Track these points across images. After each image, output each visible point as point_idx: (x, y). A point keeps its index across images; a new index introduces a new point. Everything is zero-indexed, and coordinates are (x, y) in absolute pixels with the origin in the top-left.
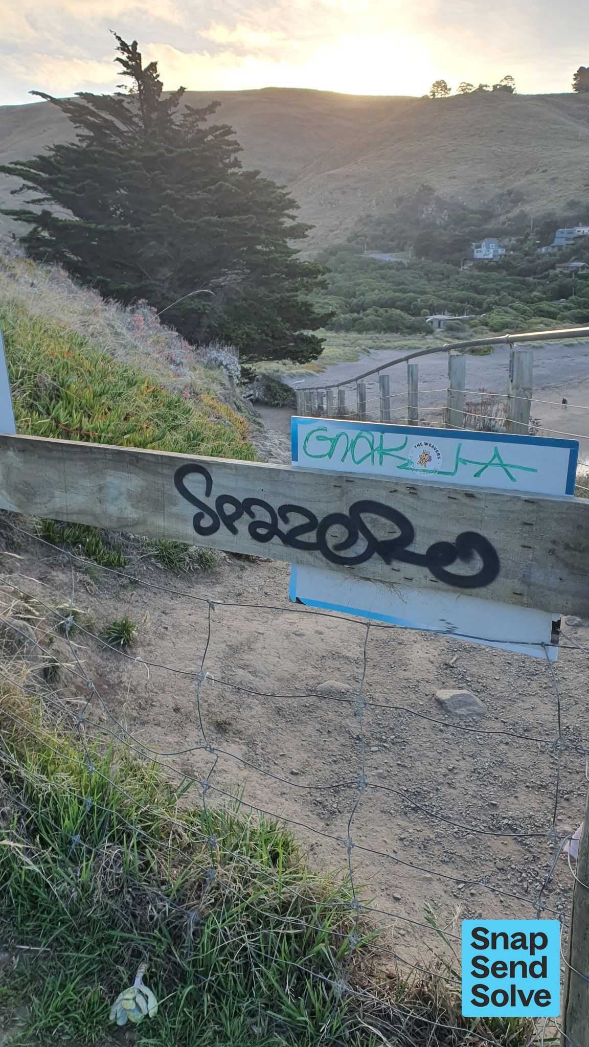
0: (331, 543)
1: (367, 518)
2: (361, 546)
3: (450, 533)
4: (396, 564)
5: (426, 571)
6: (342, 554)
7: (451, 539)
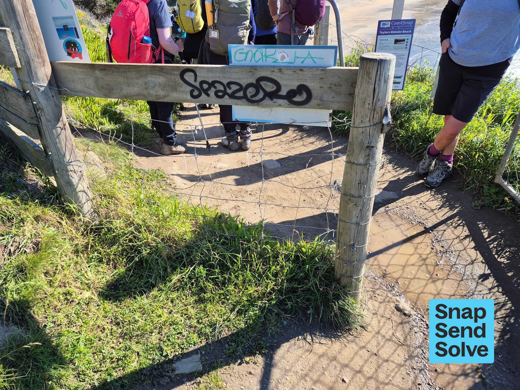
0: (249, 95)
1: (263, 83)
2: (261, 95)
3: (294, 85)
4: (275, 100)
5: (286, 101)
6: (254, 99)
7: (295, 88)
